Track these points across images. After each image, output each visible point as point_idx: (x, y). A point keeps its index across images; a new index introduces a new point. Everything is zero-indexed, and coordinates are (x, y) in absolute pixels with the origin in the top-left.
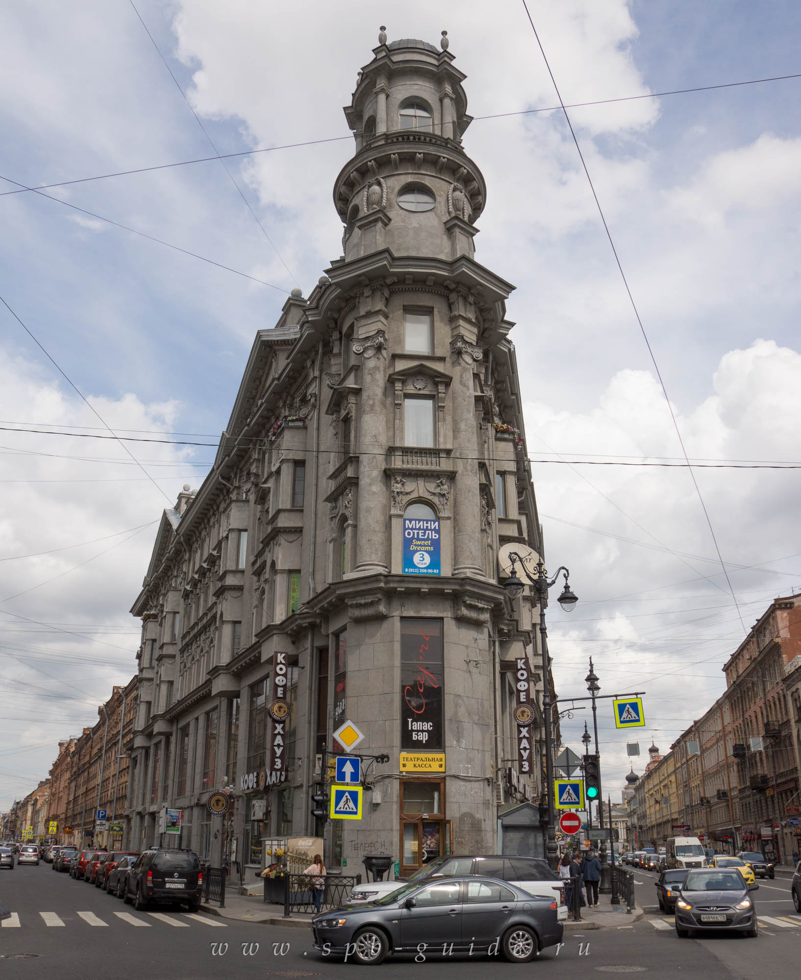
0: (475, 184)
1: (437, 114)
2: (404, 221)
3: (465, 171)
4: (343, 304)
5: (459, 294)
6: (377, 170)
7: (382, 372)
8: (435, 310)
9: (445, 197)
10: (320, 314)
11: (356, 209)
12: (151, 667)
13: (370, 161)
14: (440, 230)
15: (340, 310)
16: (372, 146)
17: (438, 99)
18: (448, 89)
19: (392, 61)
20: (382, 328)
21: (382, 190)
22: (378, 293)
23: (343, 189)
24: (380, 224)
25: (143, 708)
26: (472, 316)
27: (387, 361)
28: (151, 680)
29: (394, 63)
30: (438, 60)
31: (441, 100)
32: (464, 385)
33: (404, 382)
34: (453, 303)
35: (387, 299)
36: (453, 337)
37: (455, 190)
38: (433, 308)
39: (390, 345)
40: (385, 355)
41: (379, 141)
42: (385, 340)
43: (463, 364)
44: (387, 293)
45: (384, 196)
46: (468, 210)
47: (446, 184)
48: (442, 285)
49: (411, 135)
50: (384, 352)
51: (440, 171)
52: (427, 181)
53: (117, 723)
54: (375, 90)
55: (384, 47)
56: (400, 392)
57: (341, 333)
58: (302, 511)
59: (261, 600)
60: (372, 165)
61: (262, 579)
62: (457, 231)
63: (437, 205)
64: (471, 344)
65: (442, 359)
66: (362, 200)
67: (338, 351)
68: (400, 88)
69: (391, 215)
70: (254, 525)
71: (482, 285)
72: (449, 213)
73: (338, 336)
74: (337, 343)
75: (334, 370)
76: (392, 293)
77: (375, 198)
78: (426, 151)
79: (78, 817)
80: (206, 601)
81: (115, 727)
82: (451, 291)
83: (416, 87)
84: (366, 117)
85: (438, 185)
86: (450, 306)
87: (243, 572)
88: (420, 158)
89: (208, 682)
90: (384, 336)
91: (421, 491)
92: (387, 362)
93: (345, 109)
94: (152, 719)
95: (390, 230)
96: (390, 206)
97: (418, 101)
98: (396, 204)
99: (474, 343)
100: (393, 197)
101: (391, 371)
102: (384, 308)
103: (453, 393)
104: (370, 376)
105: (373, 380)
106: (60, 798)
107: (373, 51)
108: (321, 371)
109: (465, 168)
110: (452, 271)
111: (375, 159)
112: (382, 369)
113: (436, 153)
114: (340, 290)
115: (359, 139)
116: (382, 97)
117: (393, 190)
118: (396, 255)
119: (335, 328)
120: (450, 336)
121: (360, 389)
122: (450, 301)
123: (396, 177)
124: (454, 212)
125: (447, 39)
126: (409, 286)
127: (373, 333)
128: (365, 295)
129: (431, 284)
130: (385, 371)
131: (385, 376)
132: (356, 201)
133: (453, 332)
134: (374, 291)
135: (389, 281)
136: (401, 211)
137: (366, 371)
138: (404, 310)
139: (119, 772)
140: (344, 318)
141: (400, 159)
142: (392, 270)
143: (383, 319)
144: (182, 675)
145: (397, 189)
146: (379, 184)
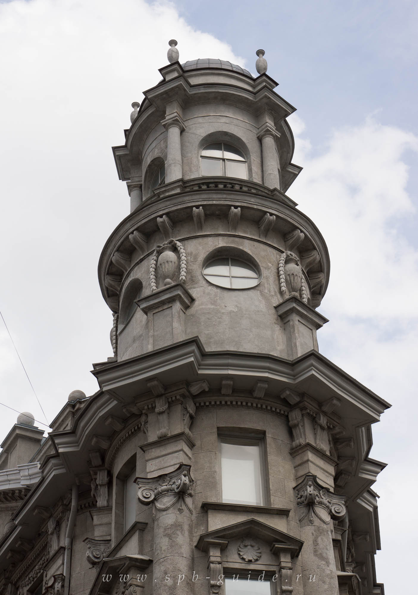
0: (315, 256)
1: (255, 158)
2: (214, 303)
3: (302, 235)
4: (118, 426)
5: (304, 412)
6: (170, 230)
7: (187, 533)
8: (269, 436)
9: (274, 270)
10: (77, 443)
11: (137, 286)
13: (161, 216)
14: (270, 317)
15: (112, 436)
16: (162, 196)
17: (255, 138)
18: (270, 123)
19: (189, 83)
20: (186, 462)
21: (179, 258)
22: (178, 409)
23: (116, 257)
24: (177, 306)
26: (325, 447)
27: (195, 515)
29: (192, 86)
30: (254, 87)
31: (260, 140)
32: (322, 557)
33: (223, 549)
34: (296, 426)
35: (191, 417)
36: (297, 479)
37: (288, 261)
38: (264, 433)
39: (199, 489)
40: (191, 506)
41: (173, 189)
42: (191, 481)
43: (317, 522)
44: (191, 409)
45: (183, 265)
47: (275, 252)
48: (278, 397)
49: (221, 183)
50: (189, 500)
51: (266, 233)
52: (247, 247)
54: (163, 122)
55: (176, 66)
56: (219, 566)
57: (110, 474)
60: (163, 222)
62: (295, 319)
63: (263, 280)
64: (327, 490)
65: (283, 513)
66: (148, 272)
67: (105, 503)
68: (200, 120)
69: (194, 293)
71: (340, 398)
72: (281, 293)
73: (106, 479)
74: (103, 491)
75: (98, 533)
76: (199, 408)
77: (169, 268)
78: (245, 205)
82: (292, 407)
83: (223, 120)
84: (148, 160)
85: (263, 254)
86: (290, 432)
88: (236, 214)
90: (187, 475)
92: (194, 517)
93: (115, 149)
95: (193, 315)
96: (193, 280)
97: (227, 139)
98: (200, 278)
99: (332, 490)
100: (196, 267)
101: (201, 531)
102: (187, 431)
103: (303, 571)
104: (167, 539)
105: (173, 545)
107: (160, 70)
108: (73, 539)
109: (302, 231)
110: (294, 376)
111: (167, 214)
112: (186, 527)
113: (260, 208)
114: (115, 402)
115: (136, 192)
116: (174, 132)
117: (196, 258)
118: (208, 349)
119: (101, 467)
120: (292, 477)
121: (150, 562)
122: (291, 423)
123: (200, 240)
124: (287, 293)
125: (265, 61)
126: (227, 398)
127: (172, 469)
128: (157, 410)
129: (262, 395)
130: (191, 532)
131: (191, 540)
132: (137, 274)
133: (296, 471)
134: (171, 404)
135: (195, 389)
136: (210, 288)
137: (159, 532)
138: (219, 435)
140: (118, 450)
141: (206, 215)
142: (200, 372)
143: (186, 449)
145: (202, 255)
146: (175, 249)
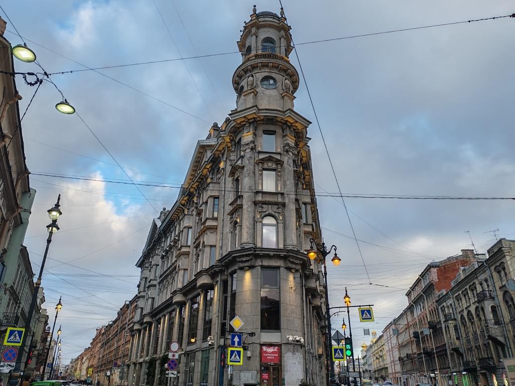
0: (295, 77)
1: (278, 45)
2: (263, 93)
3: (291, 71)
4: (236, 129)
5: (287, 125)
6: (252, 70)
8: (277, 132)
9: (281, 82)
10: (226, 133)
11: (242, 87)
12: (144, 291)
13: (249, 66)
14: (279, 97)
15: (235, 132)
16: (250, 59)
17: (279, 38)
18: (283, 34)
20: (254, 140)
21: (254, 79)
22: (252, 125)
23: (237, 79)
24: (253, 94)
25: (139, 311)
26: (293, 135)
27: (256, 154)
28: (144, 297)
29: (260, 22)
30: (279, 21)
32: (289, 165)
33: (263, 163)
34: (285, 129)
35: (256, 127)
36: (284, 144)
37: (285, 79)
39: (257, 147)
40: (255, 152)
41: (253, 57)
43: (288, 156)
44: (256, 125)
45: (255, 82)
46: (291, 89)
47: (282, 76)
48: (280, 121)
49: (267, 55)
50: (254, 150)
51: (280, 71)
52: (274, 75)
53: (126, 318)
54: (251, 34)
55: (255, 14)
56: (262, 168)
57: (235, 142)
58: (217, 219)
59: (197, 259)
60: (249, 68)
61: (198, 249)
62: (286, 98)
63: (278, 86)
64: (292, 147)
65: (280, 154)
66: (245, 83)
67: (234, 150)
68: (262, 32)
69: (258, 90)
70: (195, 225)
71: (297, 121)
72: (283, 90)
74: (234, 146)
75: (232, 158)
76: (258, 125)
77: (251, 82)
78: (273, 62)
79: (103, 366)
80: (172, 260)
81: (125, 320)
82: (284, 124)
83: (269, 33)
84: (247, 46)
85: (279, 77)
86: (283, 131)
87: (189, 246)
88: (271, 65)
89: (172, 298)
90: (254, 144)
91: (270, 211)
93: (237, 42)
94: (143, 316)
95: (257, 98)
96: (258, 86)
97: (270, 39)
98: (260, 85)
99: (294, 147)
100: (259, 83)
101: (257, 159)
102: (254, 131)
103: (284, 169)
104: (248, 161)
106: (95, 357)
107: (250, 16)
108: (226, 158)
110: (284, 115)
111: (251, 65)
113: (278, 63)
114: (235, 123)
115: (244, 56)
116: (254, 37)
118: (260, 108)
119: (233, 140)
120: (282, 144)
121: (244, 167)
122: (283, 129)
123: (260, 73)
124: (285, 89)
125: (283, 11)
126: (265, 122)
127: (250, 142)
128: (246, 125)
129: (275, 121)
130: (254, 159)
131: (255, 161)
132: (242, 84)
133: (284, 142)
134: (250, 124)
135: (257, 120)
136: (262, 89)
137: (246, 159)
138: (263, 132)
139: (126, 343)
140: (237, 136)
141: (262, 66)
142: (258, 115)
143: (254, 136)
144: (159, 295)
145: (260, 78)
146: (252, 76)
